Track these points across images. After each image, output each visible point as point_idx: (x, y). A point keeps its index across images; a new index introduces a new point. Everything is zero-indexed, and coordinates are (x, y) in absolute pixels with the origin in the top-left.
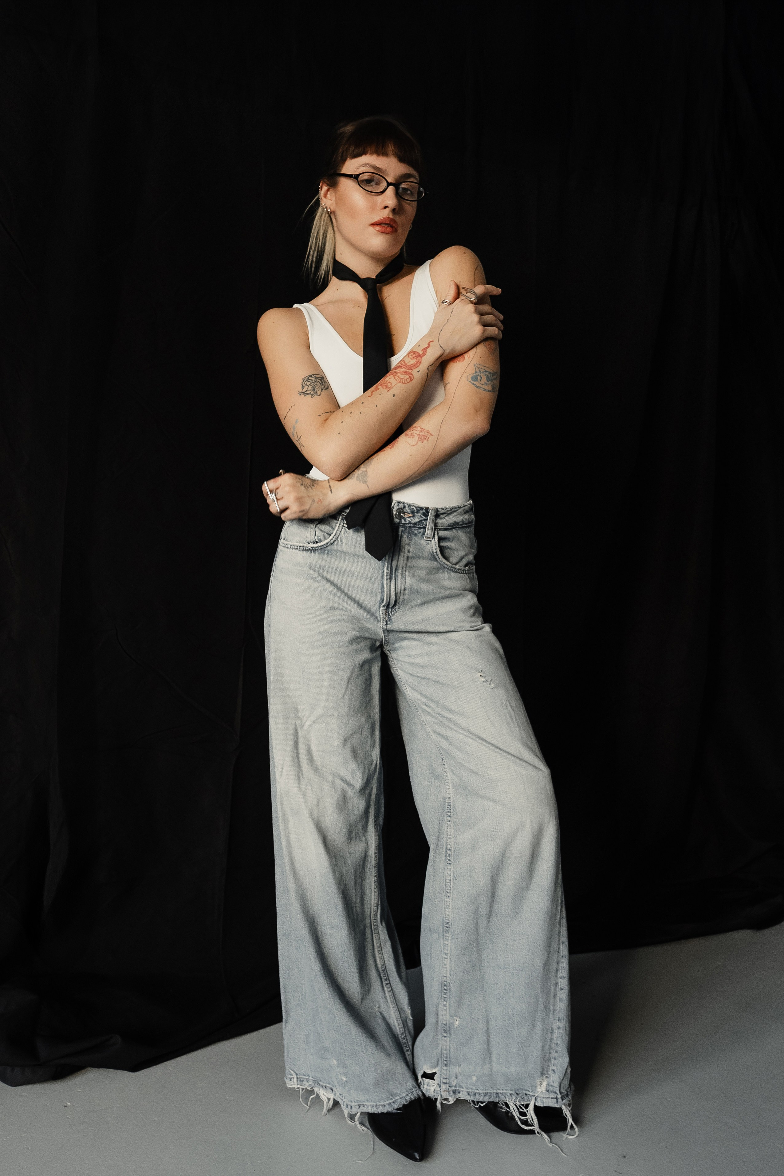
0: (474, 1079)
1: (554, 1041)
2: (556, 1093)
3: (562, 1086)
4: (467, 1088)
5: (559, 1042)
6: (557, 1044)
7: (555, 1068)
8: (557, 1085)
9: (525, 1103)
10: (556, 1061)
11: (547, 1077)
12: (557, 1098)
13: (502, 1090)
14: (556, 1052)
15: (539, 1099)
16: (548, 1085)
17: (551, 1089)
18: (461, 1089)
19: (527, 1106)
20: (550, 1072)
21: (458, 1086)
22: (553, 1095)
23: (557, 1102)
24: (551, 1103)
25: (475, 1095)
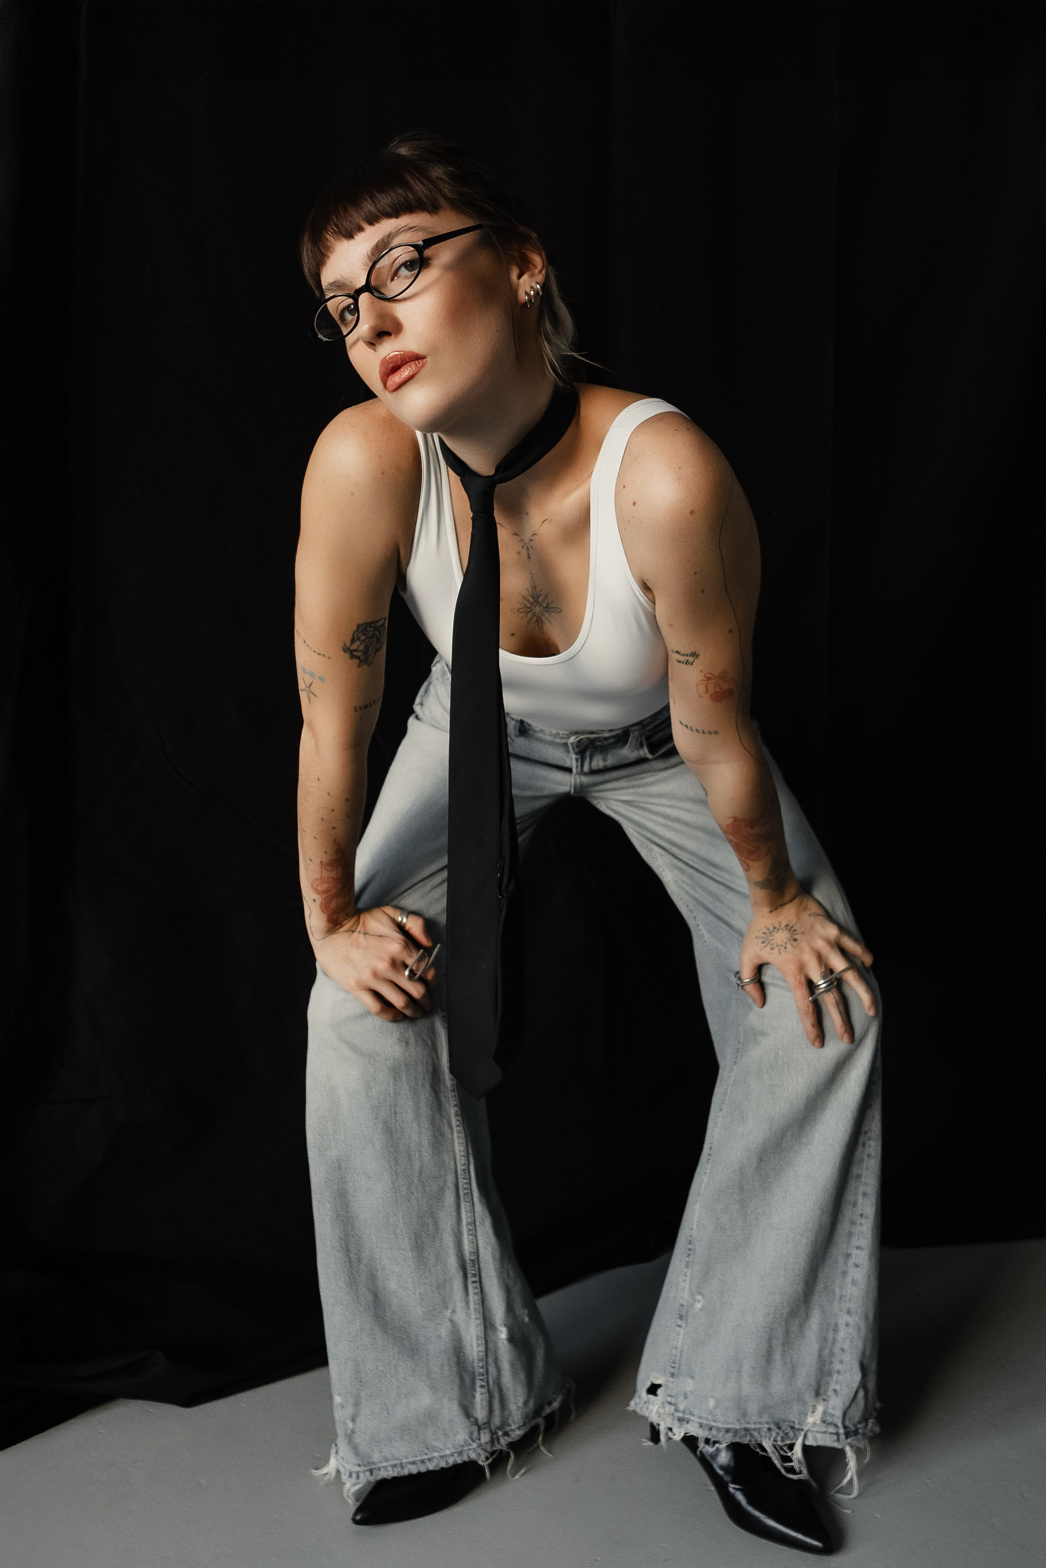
0: (712, 1403)
1: (839, 1345)
2: (836, 1426)
3: (847, 1416)
4: (700, 1418)
5: (846, 1347)
6: (843, 1350)
7: (838, 1387)
8: (838, 1413)
9: (788, 1442)
10: (841, 1377)
11: (824, 1400)
12: (837, 1434)
13: (755, 1423)
14: (841, 1362)
15: (810, 1435)
16: (825, 1413)
17: (829, 1419)
18: (692, 1418)
19: (791, 1447)
20: (830, 1393)
21: (687, 1412)
22: (832, 1429)
23: (838, 1440)
24: (828, 1441)
25: (711, 1429)
